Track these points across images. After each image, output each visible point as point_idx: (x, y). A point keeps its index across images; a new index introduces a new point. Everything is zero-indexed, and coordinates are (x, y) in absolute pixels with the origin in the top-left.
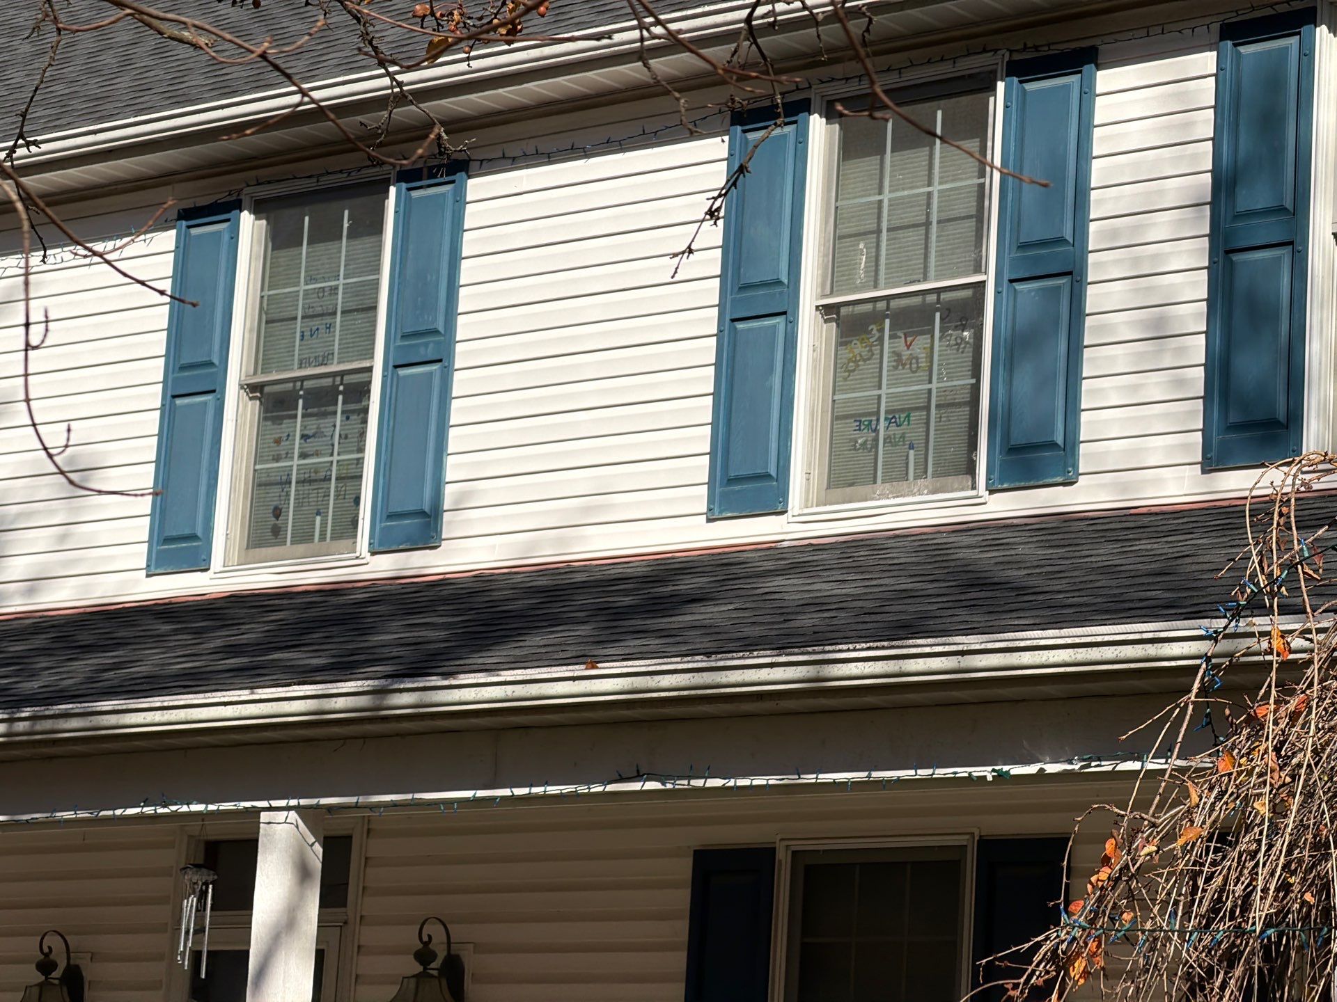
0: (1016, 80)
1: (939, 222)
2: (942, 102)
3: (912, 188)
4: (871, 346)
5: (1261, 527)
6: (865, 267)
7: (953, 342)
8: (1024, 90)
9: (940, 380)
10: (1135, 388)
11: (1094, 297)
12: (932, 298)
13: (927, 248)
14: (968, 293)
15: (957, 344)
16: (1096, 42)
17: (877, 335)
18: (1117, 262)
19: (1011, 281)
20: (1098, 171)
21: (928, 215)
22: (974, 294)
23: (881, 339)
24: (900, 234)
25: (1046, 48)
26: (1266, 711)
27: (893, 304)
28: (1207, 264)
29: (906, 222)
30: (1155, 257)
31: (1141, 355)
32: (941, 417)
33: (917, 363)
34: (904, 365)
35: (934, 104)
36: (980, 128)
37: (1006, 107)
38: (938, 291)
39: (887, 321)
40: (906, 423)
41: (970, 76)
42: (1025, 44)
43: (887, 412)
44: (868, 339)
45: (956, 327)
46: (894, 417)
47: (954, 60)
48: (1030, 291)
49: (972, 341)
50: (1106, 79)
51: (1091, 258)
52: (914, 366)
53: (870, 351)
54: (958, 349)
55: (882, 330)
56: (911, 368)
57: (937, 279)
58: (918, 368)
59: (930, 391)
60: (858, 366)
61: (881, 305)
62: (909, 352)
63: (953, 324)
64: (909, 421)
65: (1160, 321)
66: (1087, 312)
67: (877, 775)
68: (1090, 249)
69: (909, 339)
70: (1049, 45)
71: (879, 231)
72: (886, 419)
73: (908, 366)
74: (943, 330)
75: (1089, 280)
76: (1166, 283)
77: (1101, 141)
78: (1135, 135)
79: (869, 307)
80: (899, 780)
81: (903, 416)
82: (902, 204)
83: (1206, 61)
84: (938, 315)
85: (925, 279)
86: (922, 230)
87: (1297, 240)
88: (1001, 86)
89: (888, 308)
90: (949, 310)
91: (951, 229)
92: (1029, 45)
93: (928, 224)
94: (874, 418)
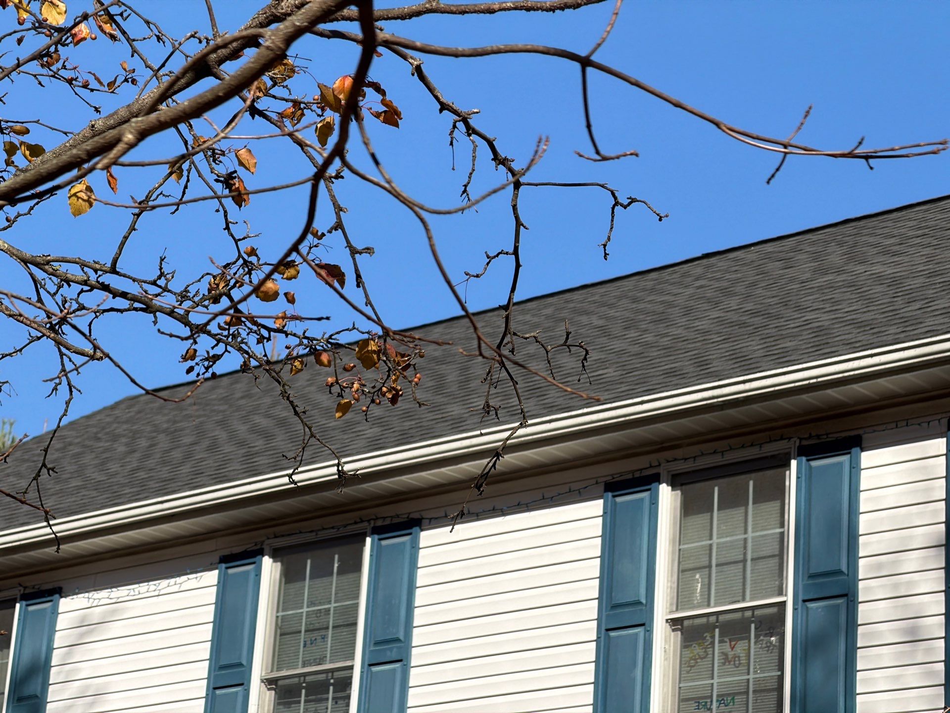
0: (804, 459)
1: (752, 560)
2: (753, 475)
3: (732, 535)
4: (706, 648)
6: (701, 592)
7: (764, 645)
8: (810, 467)
9: (755, 672)
10: (897, 678)
11: (864, 612)
12: (748, 614)
13: (744, 578)
14: (774, 610)
15: (767, 647)
16: (861, 432)
17: (710, 640)
18: (883, 586)
19: (804, 601)
20: (864, 523)
21: (745, 554)
22: (778, 611)
23: (713, 643)
24: (725, 568)
25: (825, 437)
27: (721, 618)
28: (944, 588)
29: (729, 560)
30: (910, 583)
31: (899, 654)
32: (756, 700)
33: (739, 660)
34: (730, 662)
35: (748, 476)
36: (780, 493)
37: (798, 478)
38: (753, 608)
39: (717, 630)
40: (731, 704)
41: (773, 456)
42: (810, 434)
43: (718, 696)
44: (704, 643)
45: (766, 634)
46: (723, 699)
47: (761, 445)
48: (817, 608)
49: (777, 644)
50: (868, 458)
51: (861, 585)
52: (737, 662)
53: (705, 652)
54: (768, 651)
55: (713, 637)
56: (734, 664)
57: (752, 600)
58: (740, 664)
59: (748, 680)
60: (697, 662)
61: (713, 619)
62: (733, 653)
63: (764, 632)
64: (734, 702)
65: (913, 630)
66: (859, 623)
68: (860, 577)
69: (733, 643)
70: (827, 434)
71: (710, 566)
72: (717, 701)
73: (732, 663)
74: (757, 636)
75: (860, 600)
76: (917, 602)
77: (865, 502)
78: (891, 497)
79: (704, 620)
81: (729, 699)
82: (726, 547)
83: (939, 445)
84: (753, 626)
85: (744, 600)
86: (741, 566)
88: (794, 463)
89: (717, 621)
90: (760, 622)
91: (762, 565)
92: (813, 434)
93: (744, 561)
94: (709, 700)
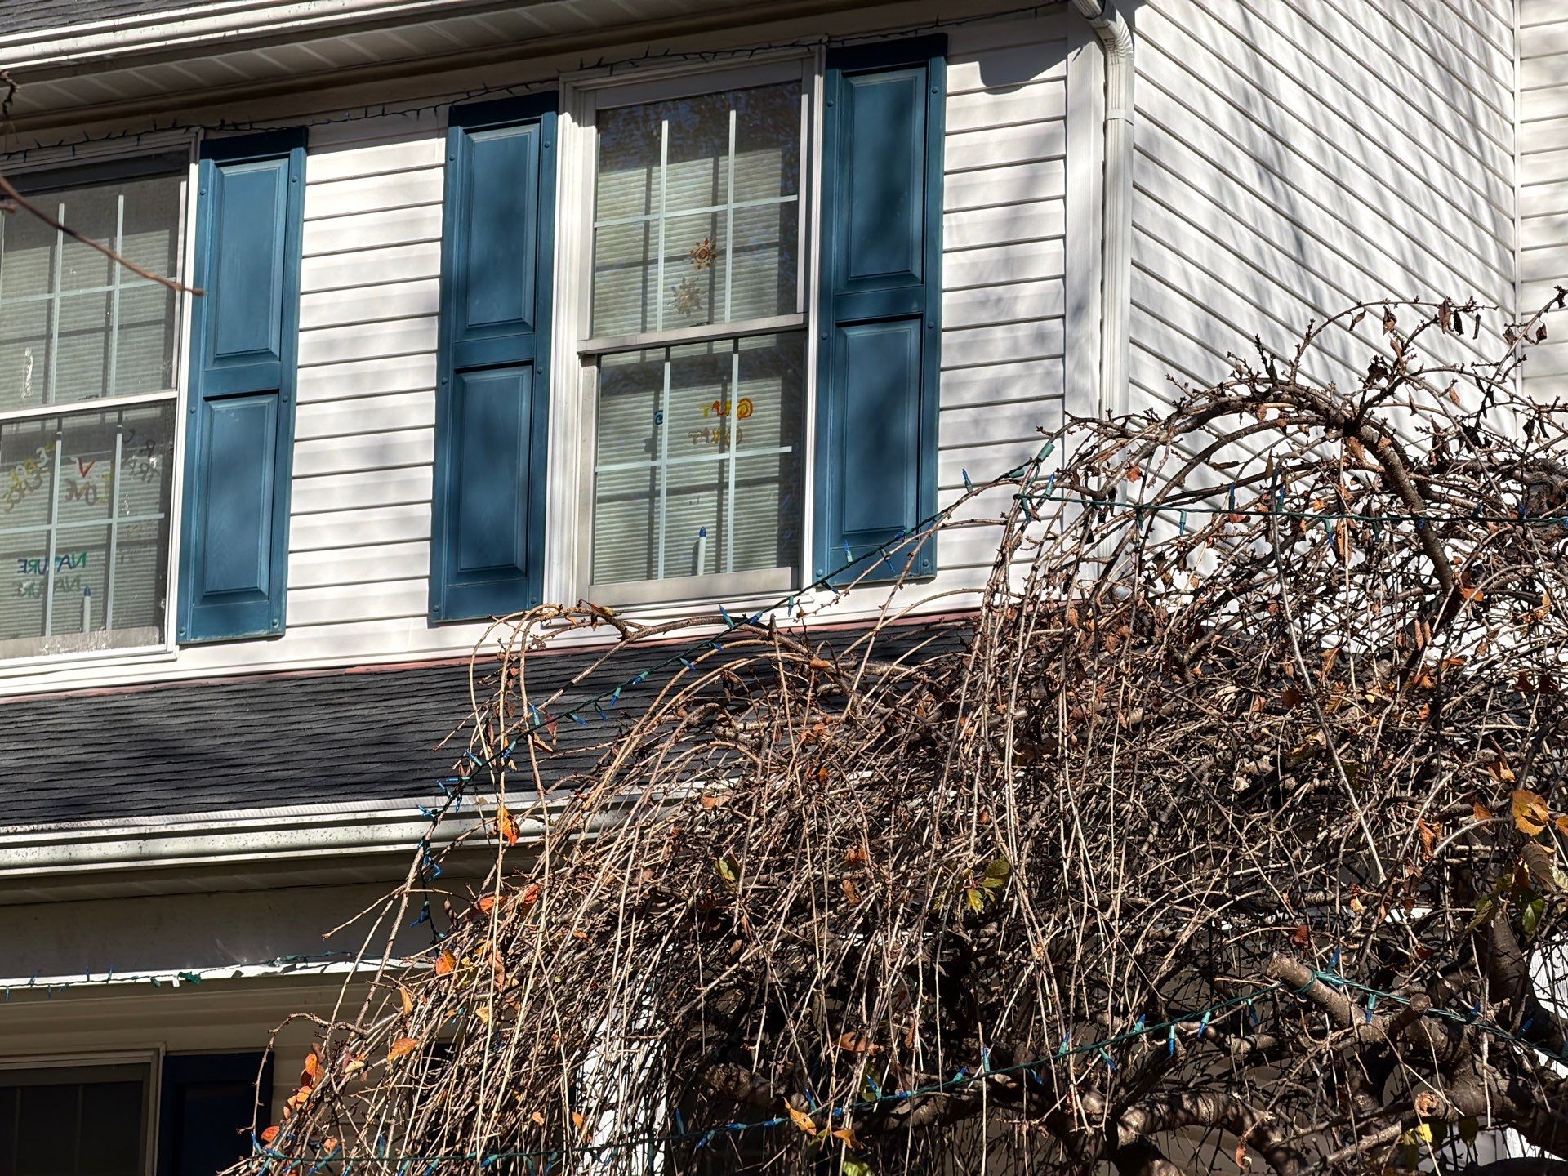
0: (212, 162)
1: (121, 327)
2: (125, 186)
3: (88, 286)
4: (40, 471)
5: (487, 691)
6: (32, 378)
7: (137, 469)
8: (222, 176)
9: (122, 513)
10: (353, 527)
11: (305, 420)
12: (112, 417)
13: (106, 357)
14: (155, 412)
15: (142, 472)
16: (306, 121)
17: (47, 459)
18: (332, 379)
19: (207, 399)
20: (309, 274)
21: (108, 319)
22: (163, 414)
23: (51, 464)
24: (74, 340)
25: (248, 127)
26: (491, 903)
27: (66, 422)
28: (435, 385)
29: (81, 326)
30: (379, 375)
31: (362, 489)
32: (122, 558)
33: (95, 493)
34: (78, 495)
35: (116, 187)
36: (167, 217)
37: (201, 194)
38: (120, 408)
39: (59, 443)
40: (81, 564)
41: (159, 156)
42: (223, 121)
43: (58, 551)
44: (36, 463)
45: (141, 451)
46: (67, 557)
47: (139, 136)
48: (228, 411)
49: (160, 468)
50: (318, 165)
51: (301, 374)
52: (91, 497)
53: (38, 477)
54: (143, 479)
55: (52, 454)
56: (87, 499)
57: (119, 394)
58: (96, 499)
59: (110, 526)
60: (24, 495)
61: (51, 424)
62: (84, 481)
63: (138, 448)
64: (84, 562)
65: (383, 450)
66: (296, 437)
67: (40, 981)
68: (299, 363)
69: (85, 465)
70: (251, 123)
71: (48, 337)
72: (57, 559)
73: (83, 497)
74: (125, 455)
75: (299, 400)
76: (392, 405)
77: (312, 238)
78: (353, 233)
79: (37, 425)
80: (67, 986)
81: (77, 555)
82: (76, 304)
83: (434, 149)
84: (119, 437)
85: (105, 394)
86: (101, 336)
87: (538, 360)
88: (194, 169)
89: (60, 428)
90: (133, 431)
91: (137, 337)
92: (228, 121)
93: (107, 329)
94: (43, 558)
